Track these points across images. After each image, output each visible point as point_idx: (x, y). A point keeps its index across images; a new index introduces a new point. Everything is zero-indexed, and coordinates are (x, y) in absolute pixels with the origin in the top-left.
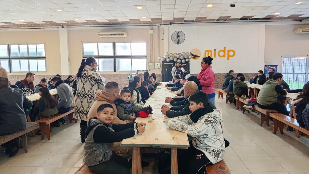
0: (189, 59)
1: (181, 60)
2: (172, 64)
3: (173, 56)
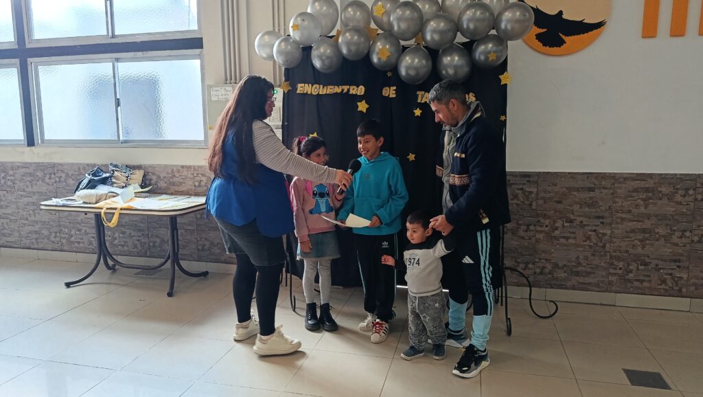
0: (501, 40)
1: (433, 54)
2: (361, 90)
3: (373, 26)
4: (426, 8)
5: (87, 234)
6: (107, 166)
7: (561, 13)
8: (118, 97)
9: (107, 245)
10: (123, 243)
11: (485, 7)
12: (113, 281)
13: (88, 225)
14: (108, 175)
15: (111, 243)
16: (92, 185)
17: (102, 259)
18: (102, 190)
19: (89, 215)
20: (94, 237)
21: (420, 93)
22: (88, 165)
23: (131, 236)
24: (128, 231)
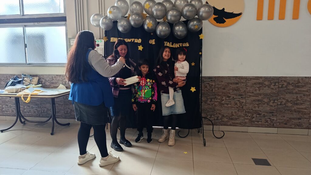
2: (140, 41)
3: (144, 13)
4: (167, 5)
5: (11, 107)
6: (20, 75)
7: (224, 9)
8: (26, 43)
9: (21, 112)
10: (29, 111)
11: (193, 6)
12: (24, 129)
13: (12, 103)
14: (21, 79)
15: (23, 111)
16: (13, 84)
17: (18, 118)
18: (19, 86)
19: (12, 98)
20: (14, 109)
21: (165, 43)
22: (11, 75)
23: (32, 108)
24: (31, 105)
